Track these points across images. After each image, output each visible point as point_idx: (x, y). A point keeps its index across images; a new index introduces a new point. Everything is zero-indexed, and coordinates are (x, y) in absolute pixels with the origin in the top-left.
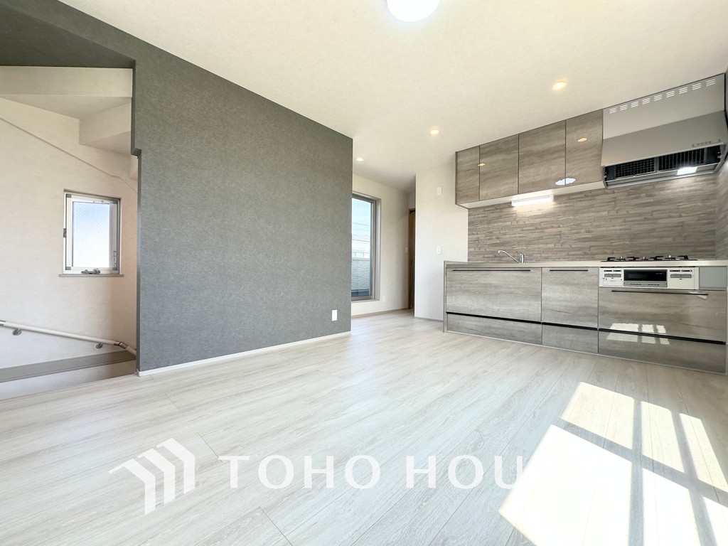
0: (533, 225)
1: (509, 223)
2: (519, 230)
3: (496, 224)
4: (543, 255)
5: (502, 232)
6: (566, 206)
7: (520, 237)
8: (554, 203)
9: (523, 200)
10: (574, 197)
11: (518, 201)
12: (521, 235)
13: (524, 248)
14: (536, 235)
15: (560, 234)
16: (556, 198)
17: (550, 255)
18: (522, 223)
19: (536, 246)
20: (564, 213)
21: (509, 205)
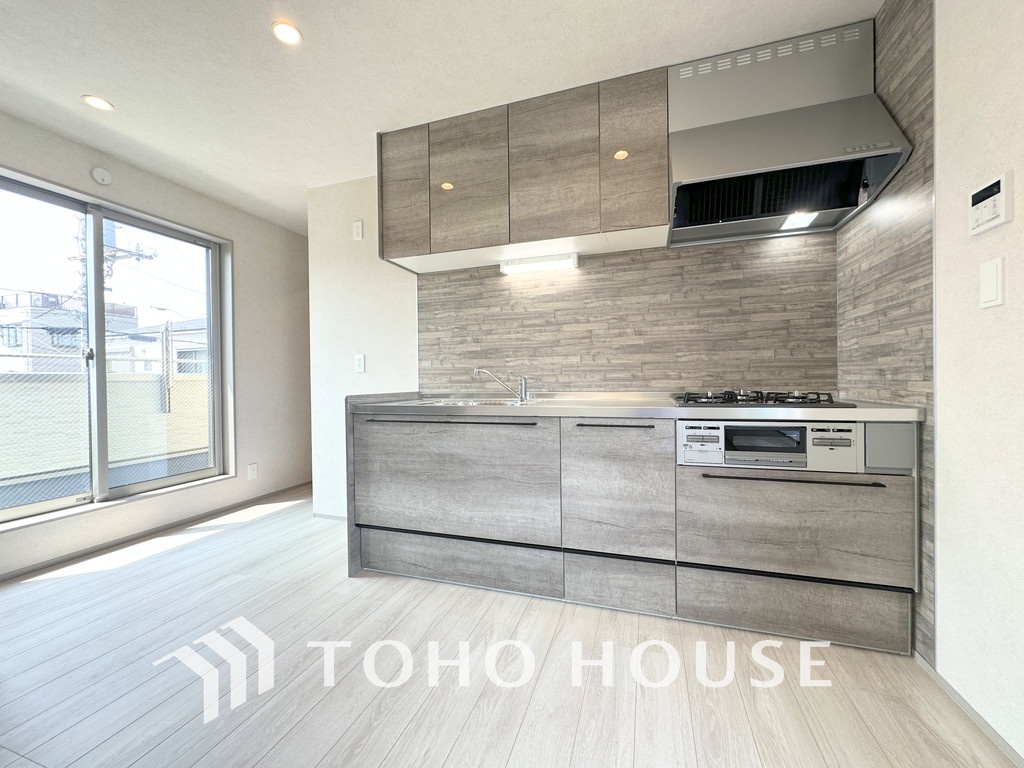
0: (540, 315)
1: (497, 310)
2: (516, 324)
3: (472, 311)
4: (562, 379)
5: (484, 328)
6: (598, 280)
7: (517, 339)
8: (577, 271)
9: (521, 260)
10: (613, 261)
11: (513, 262)
12: (520, 335)
13: (526, 362)
14: (546, 336)
15: (590, 335)
16: (583, 260)
17: (573, 378)
18: (522, 310)
19: (548, 360)
20: (597, 292)
21: (495, 271)
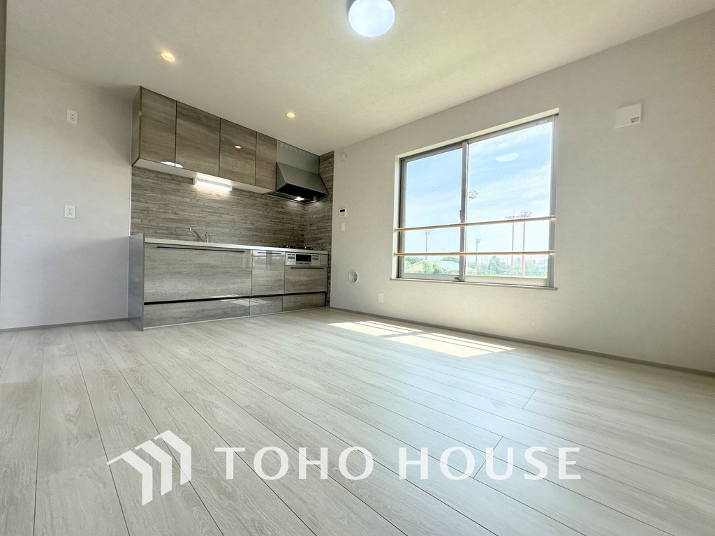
0: (212, 208)
1: (188, 200)
2: (198, 209)
3: (172, 197)
4: (220, 238)
5: (180, 207)
6: (238, 199)
7: (199, 217)
8: (229, 193)
9: (206, 181)
10: (244, 193)
11: (202, 180)
12: (201, 215)
13: (204, 228)
14: (215, 218)
15: (233, 221)
16: (234, 189)
17: (226, 238)
18: (202, 203)
19: (215, 229)
20: (237, 204)
21: (191, 181)
